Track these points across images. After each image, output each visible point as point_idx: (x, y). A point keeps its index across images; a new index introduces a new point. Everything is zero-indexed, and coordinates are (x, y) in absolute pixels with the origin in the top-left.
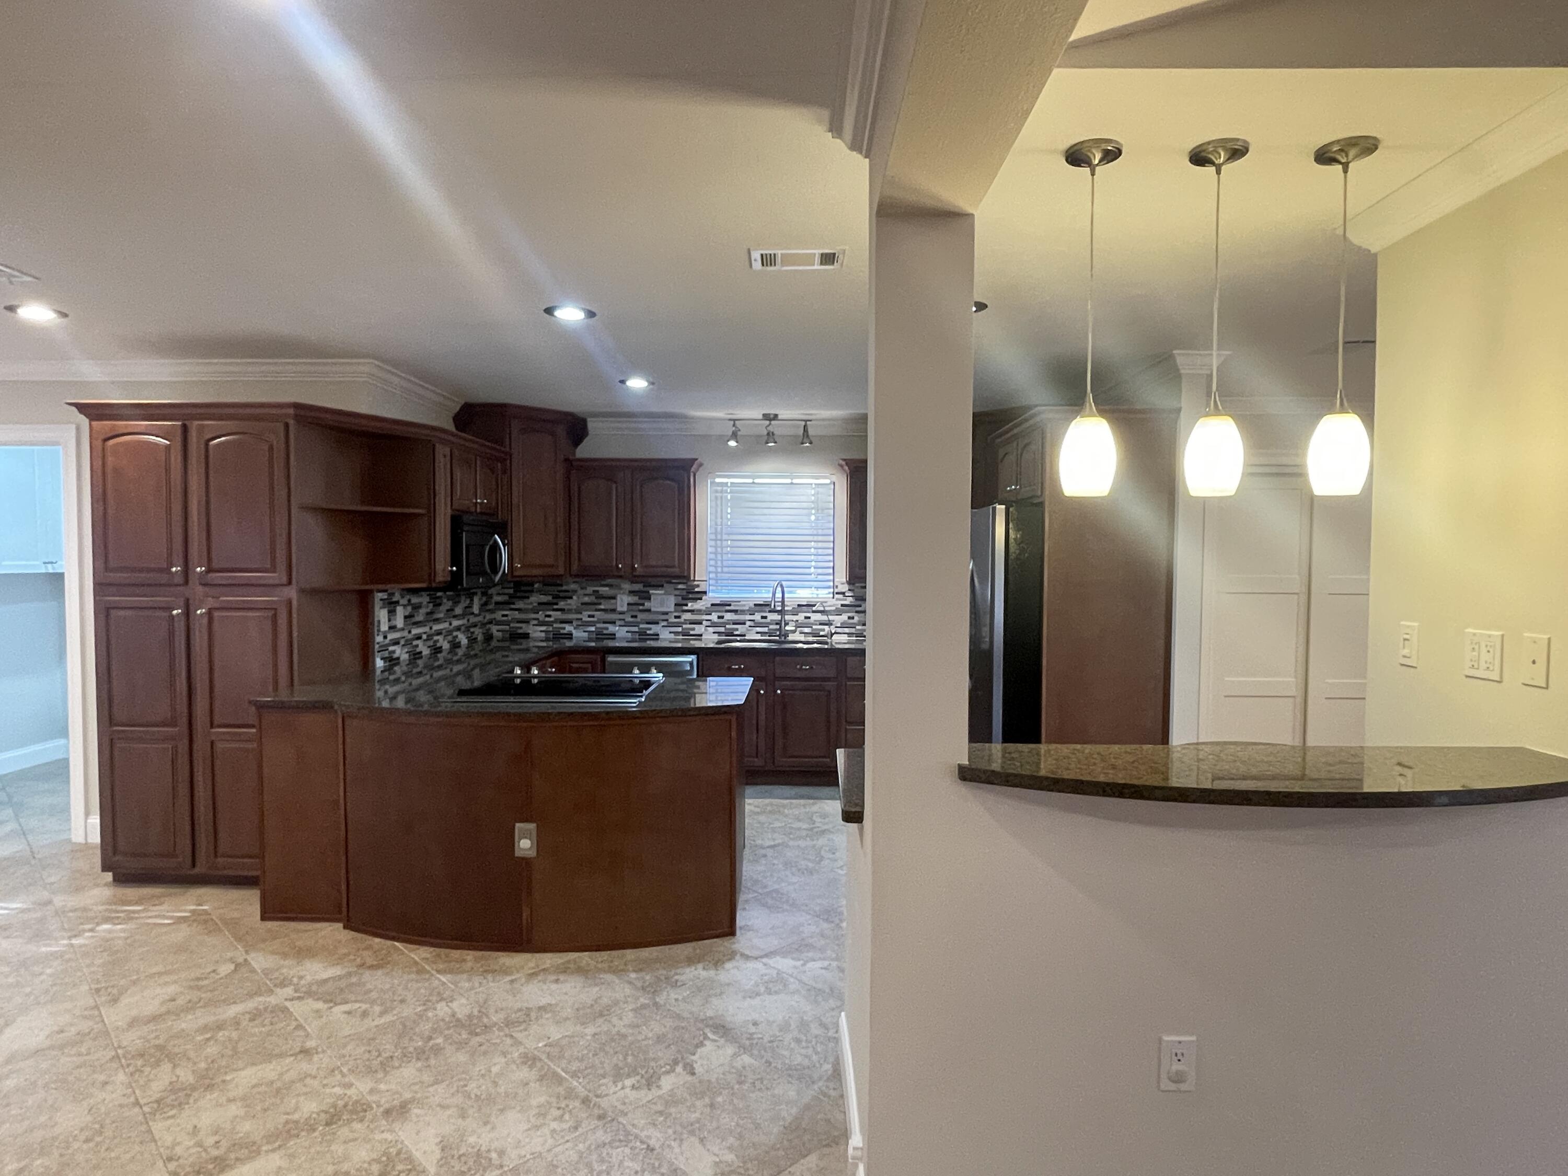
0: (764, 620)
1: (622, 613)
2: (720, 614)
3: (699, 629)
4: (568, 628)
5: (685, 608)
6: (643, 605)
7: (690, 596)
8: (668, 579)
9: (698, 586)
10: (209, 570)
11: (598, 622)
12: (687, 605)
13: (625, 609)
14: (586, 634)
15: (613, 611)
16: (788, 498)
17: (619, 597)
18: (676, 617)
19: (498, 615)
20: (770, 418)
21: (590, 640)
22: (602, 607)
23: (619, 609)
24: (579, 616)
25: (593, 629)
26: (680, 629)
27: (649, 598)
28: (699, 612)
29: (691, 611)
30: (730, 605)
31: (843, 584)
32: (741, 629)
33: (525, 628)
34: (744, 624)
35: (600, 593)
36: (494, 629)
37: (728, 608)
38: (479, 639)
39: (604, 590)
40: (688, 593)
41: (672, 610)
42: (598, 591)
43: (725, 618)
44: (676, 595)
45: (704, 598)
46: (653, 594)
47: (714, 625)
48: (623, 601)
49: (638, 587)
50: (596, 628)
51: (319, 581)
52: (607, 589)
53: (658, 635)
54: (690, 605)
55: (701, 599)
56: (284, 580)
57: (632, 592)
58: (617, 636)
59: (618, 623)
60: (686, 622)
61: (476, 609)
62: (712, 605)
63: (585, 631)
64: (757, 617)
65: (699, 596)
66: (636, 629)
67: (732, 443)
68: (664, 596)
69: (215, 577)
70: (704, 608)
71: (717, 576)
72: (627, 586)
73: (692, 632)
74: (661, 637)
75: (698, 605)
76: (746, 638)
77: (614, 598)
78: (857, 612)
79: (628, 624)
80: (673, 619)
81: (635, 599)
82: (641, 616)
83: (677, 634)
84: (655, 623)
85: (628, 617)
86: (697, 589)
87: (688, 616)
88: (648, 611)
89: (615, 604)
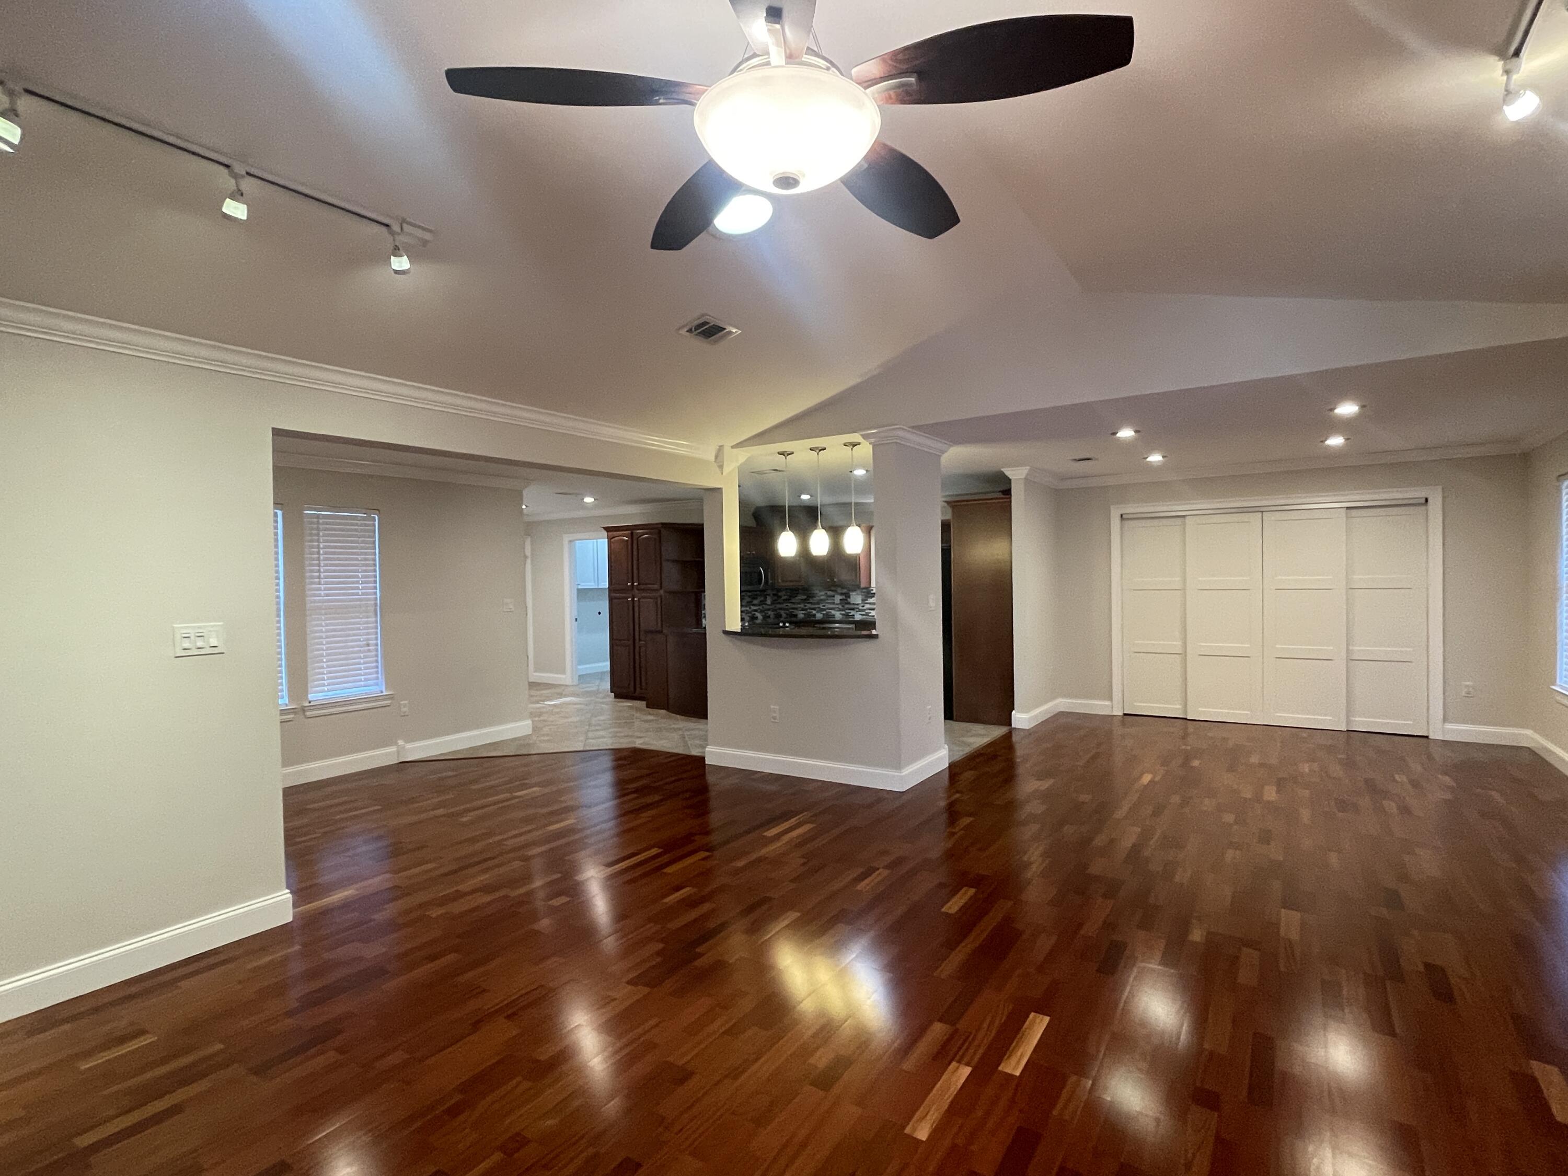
1: (837, 605)
4: (814, 612)
5: (867, 602)
6: (847, 600)
7: (869, 596)
9: (872, 590)
10: (639, 584)
11: (827, 609)
12: (867, 600)
13: (839, 602)
15: (834, 603)
17: (836, 596)
18: (862, 606)
19: (784, 606)
21: (823, 618)
24: (818, 606)
25: (825, 612)
27: (849, 597)
29: (870, 603)
33: (796, 612)
36: (782, 612)
38: (771, 617)
39: (829, 593)
41: (860, 602)
46: (852, 595)
51: (675, 587)
56: (659, 588)
61: (769, 602)
66: (843, 612)
69: (642, 587)
75: (873, 600)
77: (834, 596)
79: (840, 610)
80: (861, 608)
81: (844, 597)
82: (847, 606)
83: (863, 615)
84: (853, 609)
85: (840, 607)
86: (872, 592)
87: (868, 606)
88: (849, 603)
89: (834, 600)
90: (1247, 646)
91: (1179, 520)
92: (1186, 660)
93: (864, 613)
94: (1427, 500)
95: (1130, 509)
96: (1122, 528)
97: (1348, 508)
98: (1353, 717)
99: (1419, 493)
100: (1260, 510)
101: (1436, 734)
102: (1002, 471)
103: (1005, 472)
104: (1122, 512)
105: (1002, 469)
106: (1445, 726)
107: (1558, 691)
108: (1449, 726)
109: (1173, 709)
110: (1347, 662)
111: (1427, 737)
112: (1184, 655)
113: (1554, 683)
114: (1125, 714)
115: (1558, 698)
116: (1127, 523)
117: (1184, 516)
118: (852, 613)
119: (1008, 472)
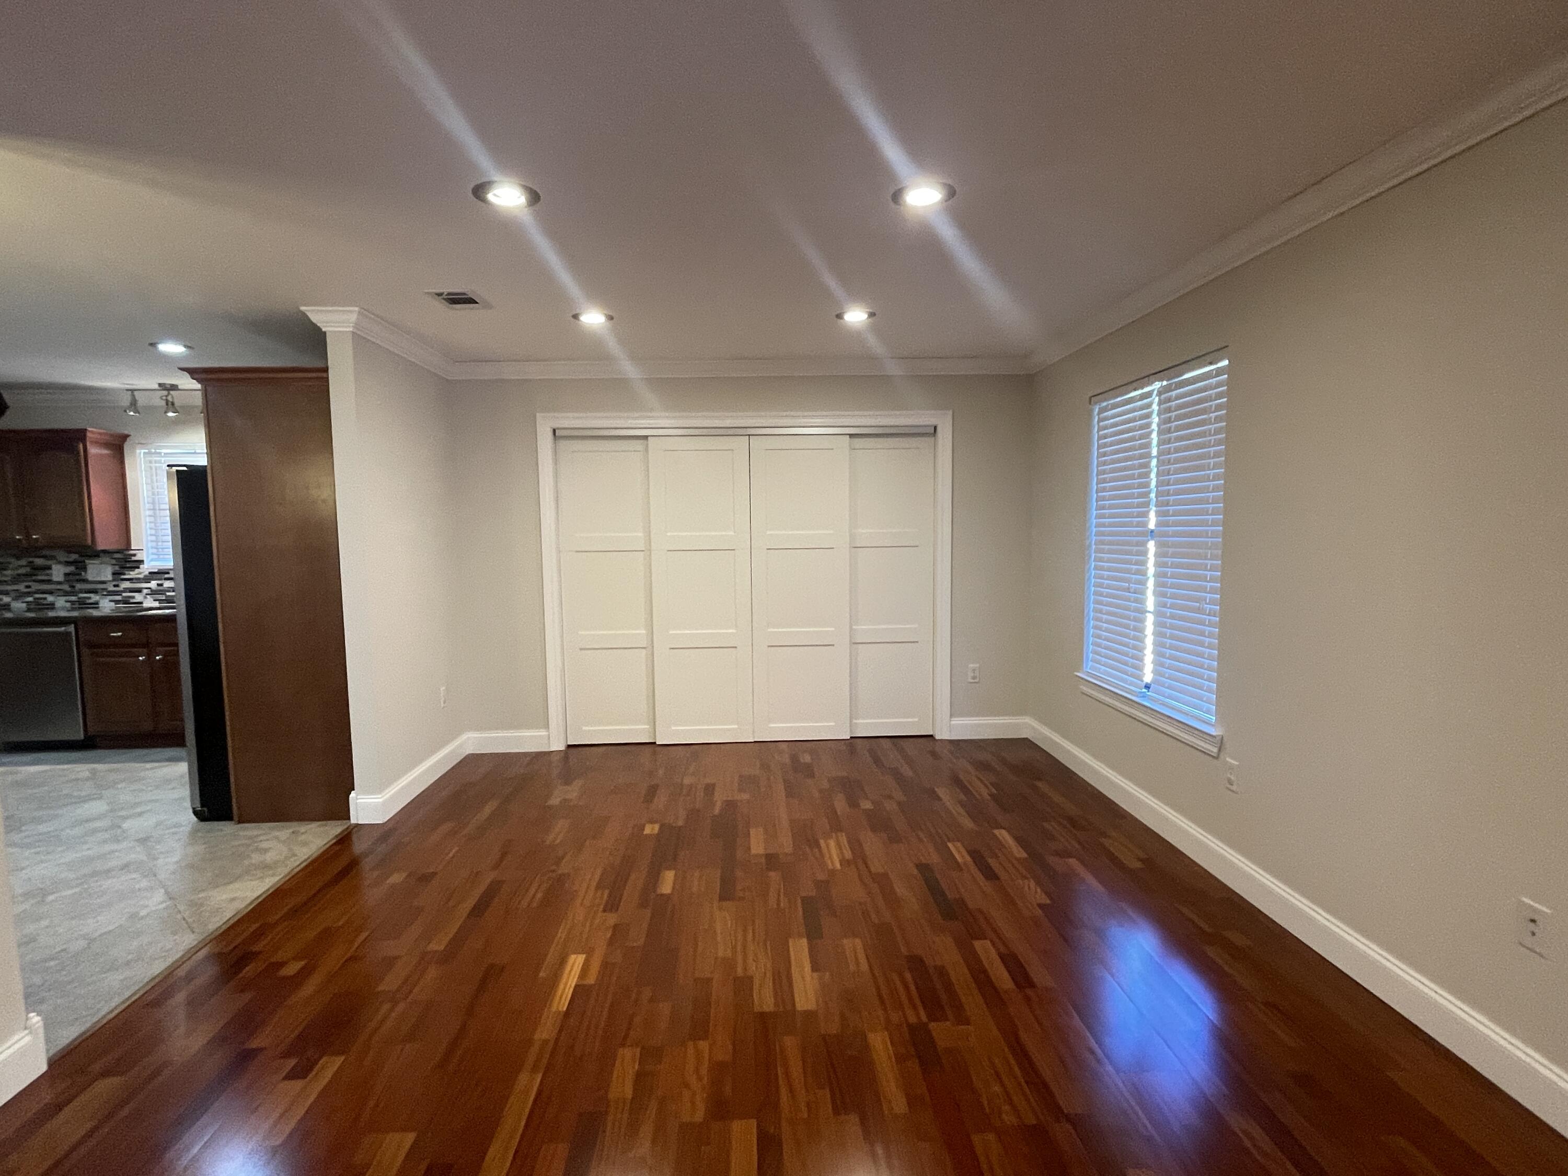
1: (59, 583)
2: (159, 582)
3: (138, 597)
4: (6, 599)
5: (123, 577)
6: (80, 574)
7: (127, 565)
9: (134, 555)
11: (36, 593)
12: (124, 574)
13: (61, 578)
14: (24, 605)
15: (49, 582)
18: (115, 586)
21: (29, 610)
22: (38, 578)
23: (56, 579)
24: (15, 587)
25: (30, 599)
27: (85, 568)
28: (139, 580)
30: (168, 573)
35: (35, 564)
37: (166, 576)
39: (39, 562)
40: (124, 562)
41: (110, 577)
42: (32, 563)
43: (165, 586)
44: (112, 565)
45: (141, 566)
46: (90, 563)
47: (154, 592)
48: (58, 572)
49: (74, 557)
50: (35, 599)
52: (42, 560)
53: (98, 604)
54: (128, 574)
55: (138, 568)
57: (68, 563)
58: (56, 605)
59: (56, 593)
60: (125, 590)
62: (150, 573)
63: (23, 602)
65: (136, 565)
66: (74, 598)
68: (101, 566)
70: (142, 576)
71: (157, 545)
72: (62, 556)
73: (132, 601)
74: (100, 605)
75: (136, 574)
77: (49, 568)
79: (66, 594)
80: (111, 588)
81: (71, 569)
82: (79, 586)
83: (117, 602)
84: (95, 592)
85: (66, 587)
86: (134, 558)
87: (126, 585)
88: (85, 581)
89: (51, 575)
90: (731, 631)
91: (638, 445)
92: (653, 655)
93: (119, 598)
94: (935, 428)
95: (568, 420)
96: (555, 452)
97: (851, 436)
98: (856, 719)
99: (924, 418)
100: (746, 432)
101: (942, 734)
102: (304, 314)
103: (309, 314)
104: (555, 426)
105: (303, 308)
106: (953, 722)
107: (1082, 679)
108: (956, 721)
109: (637, 733)
110: (851, 646)
111: (931, 736)
112: (650, 648)
113: (1079, 667)
114: (569, 746)
115: (1085, 689)
116: (563, 444)
117: (646, 437)
118: (94, 598)
119: (319, 316)
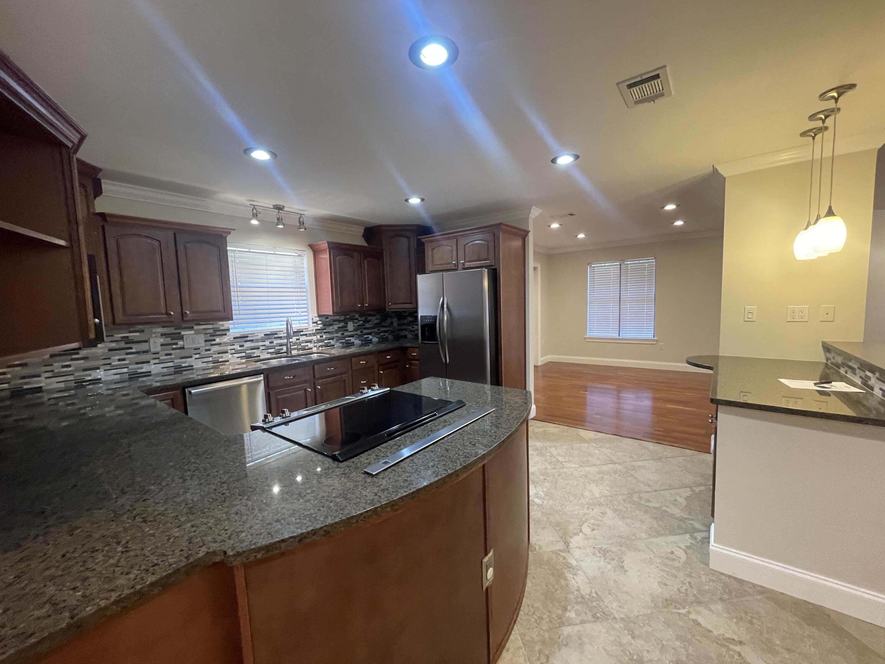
0: (271, 344)
1: (155, 353)
2: (241, 344)
3: (226, 357)
5: (214, 342)
6: (176, 344)
7: (218, 333)
8: (197, 322)
12: (214, 340)
13: (158, 349)
15: (146, 352)
16: (278, 264)
17: (151, 340)
18: (206, 350)
20: (279, 208)
22: (133, 350)
23: (153, 350)
25: (125, 370)
26: (211, 359)
27: (181, 339)
28: (226, 344)
29: (219, 344)
31: (315, 317)
32: (257, 353)
34: (259, 348)
35: (130, 338)
40: (214, 331)
41: (204, 345)
42: (127, 337)
44: (205, 334)
45: (228, 333)
47: (237, 352)
48: (156, 343)
49: (170, 330)
52: (138, 334)
53: (192, 366)
54: (218, 340)
55: (226, 334)
57: (163, 335)
58: (152, 373)
59: (153, 362)
60: (215, 353)
62: (234, 338)
64: (267, 343)
65: (224, 332)
67: (254, 222)
68: (195, 336)
70: (228, 341)
72: (158, 330)
73: (220, 360)
74: (195, 368)
75: (225, 339)
76: (261, 358)
77: (146, 341)
78: (324, 333)
